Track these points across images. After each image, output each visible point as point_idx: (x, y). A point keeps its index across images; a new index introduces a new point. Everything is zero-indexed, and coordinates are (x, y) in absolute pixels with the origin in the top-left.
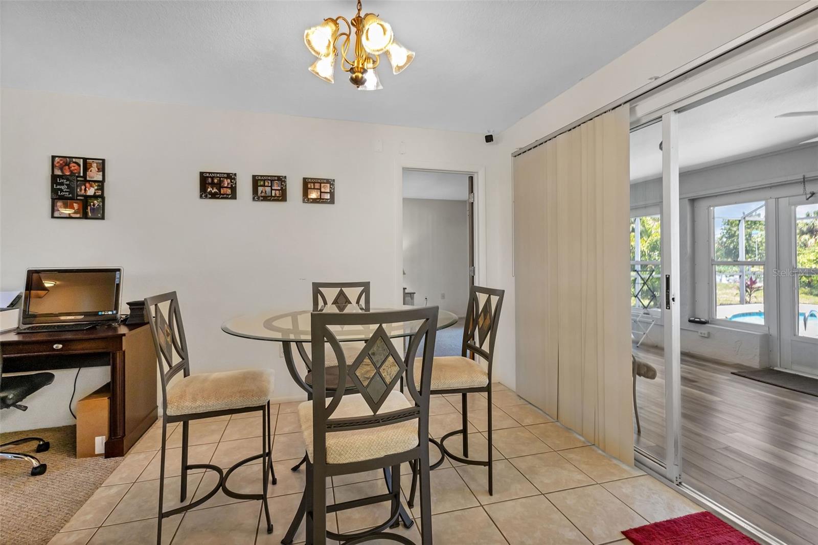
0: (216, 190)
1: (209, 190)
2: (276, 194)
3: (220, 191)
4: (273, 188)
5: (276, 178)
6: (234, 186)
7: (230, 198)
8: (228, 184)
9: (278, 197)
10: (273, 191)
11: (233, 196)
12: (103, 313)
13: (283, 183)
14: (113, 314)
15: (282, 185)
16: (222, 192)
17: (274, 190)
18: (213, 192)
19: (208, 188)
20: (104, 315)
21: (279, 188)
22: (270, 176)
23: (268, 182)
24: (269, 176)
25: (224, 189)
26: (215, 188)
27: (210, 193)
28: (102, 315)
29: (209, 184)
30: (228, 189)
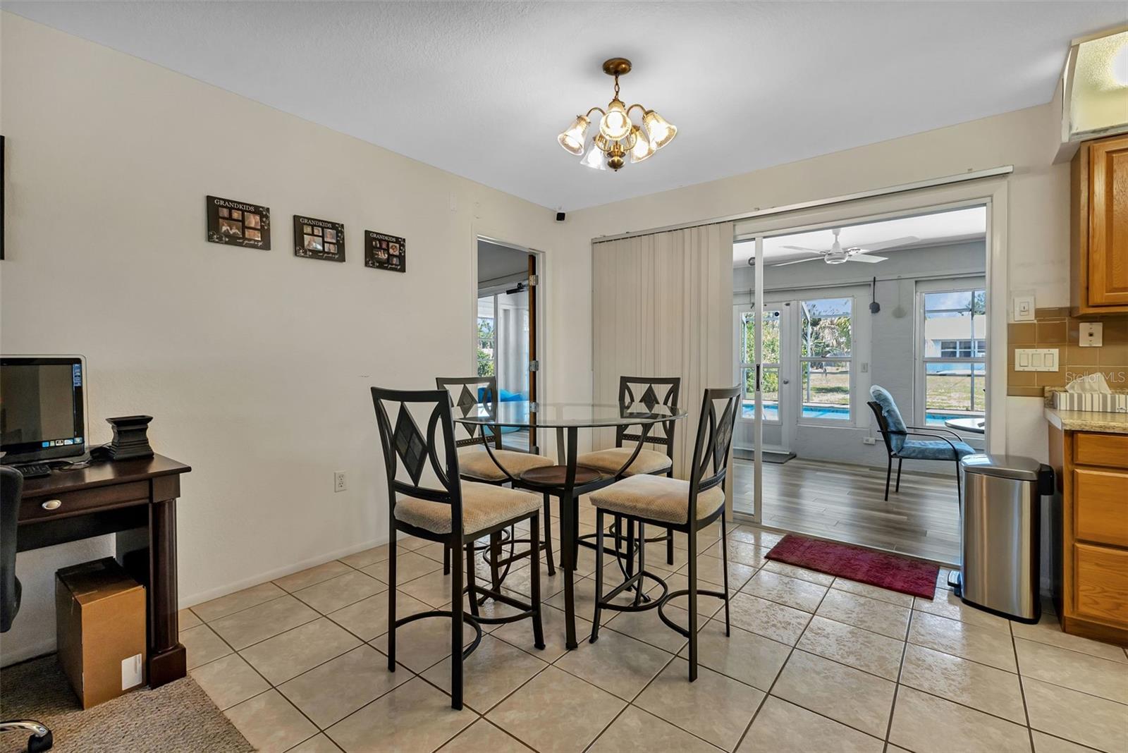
0: (237, 231)
1: (224, 228)
2: (330, 250)
3: (243, 233)
4: (325, 240)
5: (330, 225)
6: (266, 228)
7: (261, 248)
8: (256, 223)
9: (333, 254)
10: (326, 244)
11: (266, 245)
12: (52, 444)
13: (340, 235)
14: (74, 444)
15: (337, 236)
16: (247, 236)
17: (327, 242)
18: (231, 232)
19: (223, 225)
20: (56, 446)
21: (334, 241)
22: (322, 221)
23: (319, 230)
24: (319, 221)
25: (251, 231)
26: (234, 227)
27: (227, 234)
28: (50, 447)
29: (224, 218)
30: (256, 232)
